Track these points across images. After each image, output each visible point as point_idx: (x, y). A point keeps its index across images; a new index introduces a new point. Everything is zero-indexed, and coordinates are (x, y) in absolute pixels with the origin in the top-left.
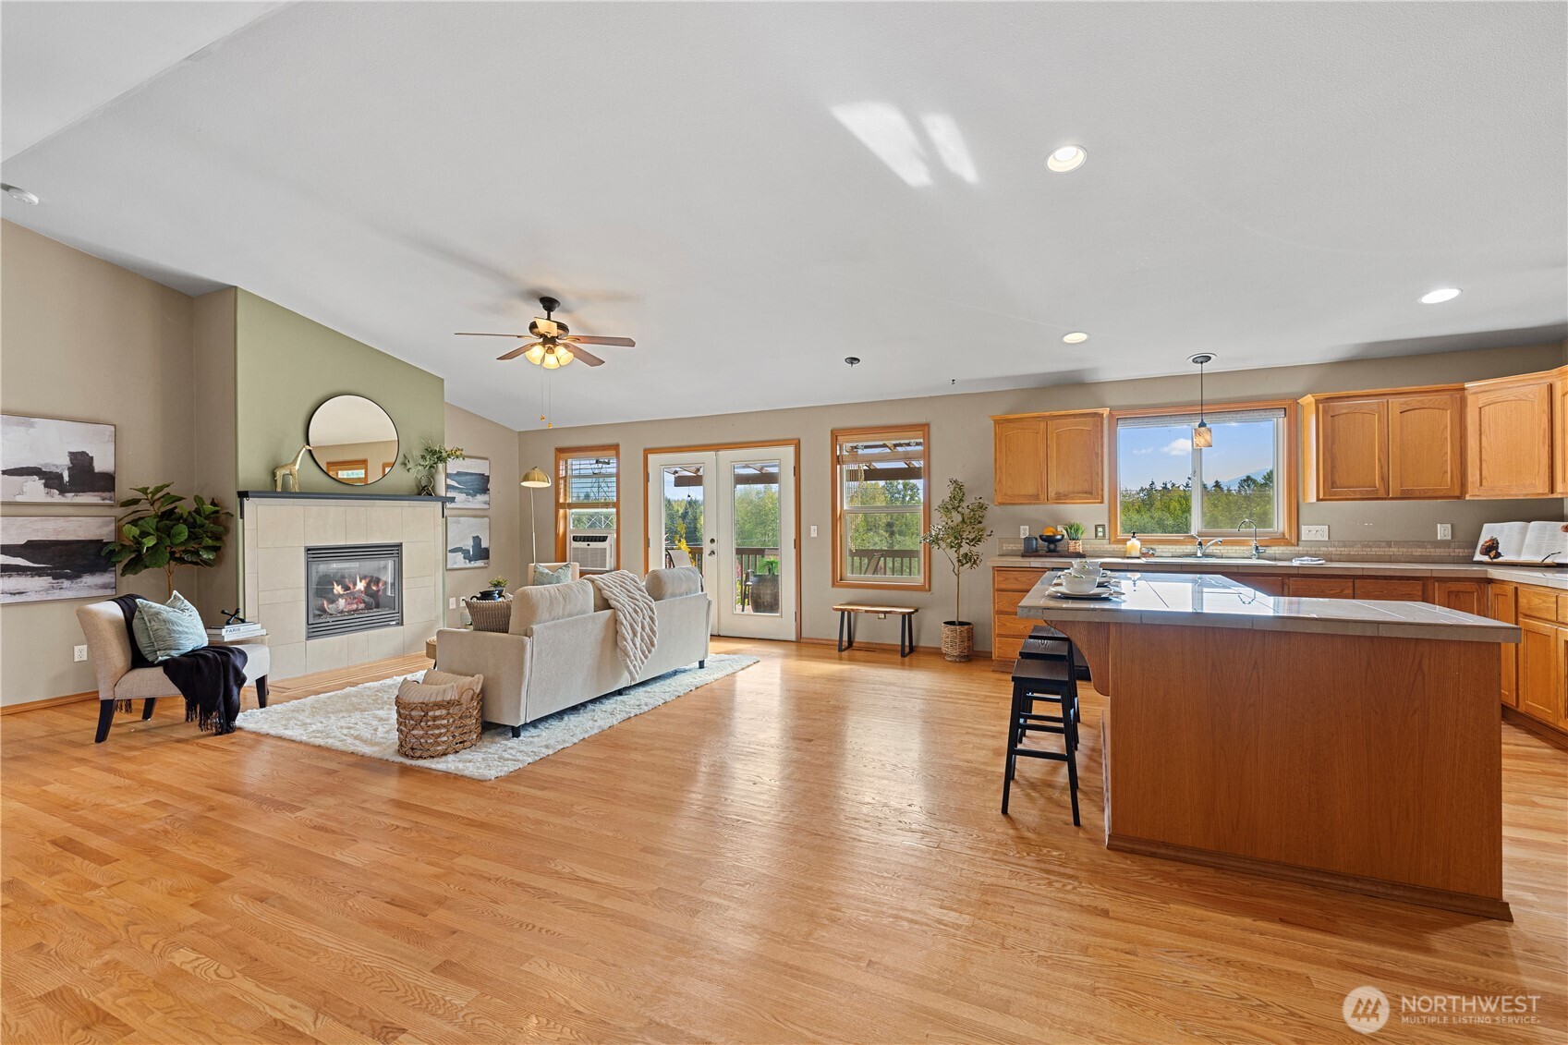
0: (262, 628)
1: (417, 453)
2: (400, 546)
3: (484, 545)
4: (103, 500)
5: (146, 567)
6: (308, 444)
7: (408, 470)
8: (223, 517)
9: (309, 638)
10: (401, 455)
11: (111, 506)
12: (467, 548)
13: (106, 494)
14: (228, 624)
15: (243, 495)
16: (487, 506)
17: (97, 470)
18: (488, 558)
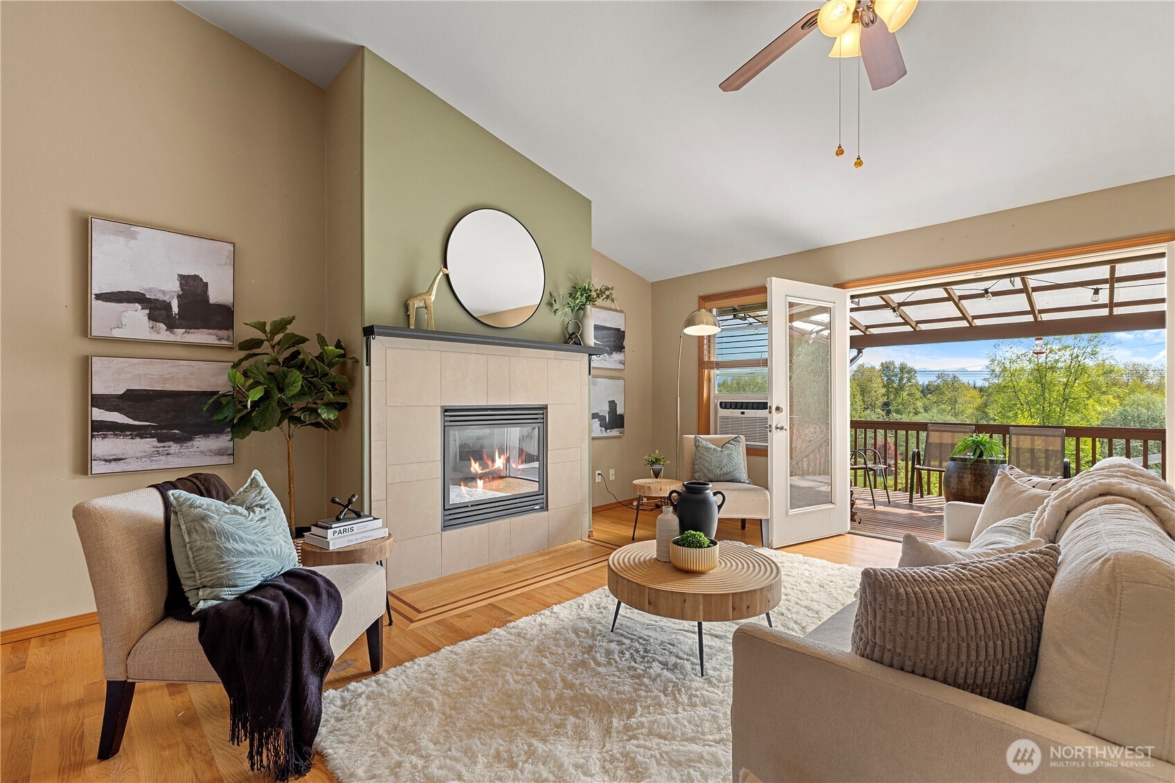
0: (383, 527)
1: (564, 290)
2: (545, 408)
3: (620, 411)
4: (220, 339)
5: (255, 429)
6: (446, 267)
7: (555, 312)
8: (349, 362)
9: (445, 527)
10: (547, 294)
11: (230, 349)
12: (604, 414)
13: (223, 333)
14: (338, 520)
15: (369, 332)
16: (621, 367)
17: (212, 301)
18: (622, 426)
